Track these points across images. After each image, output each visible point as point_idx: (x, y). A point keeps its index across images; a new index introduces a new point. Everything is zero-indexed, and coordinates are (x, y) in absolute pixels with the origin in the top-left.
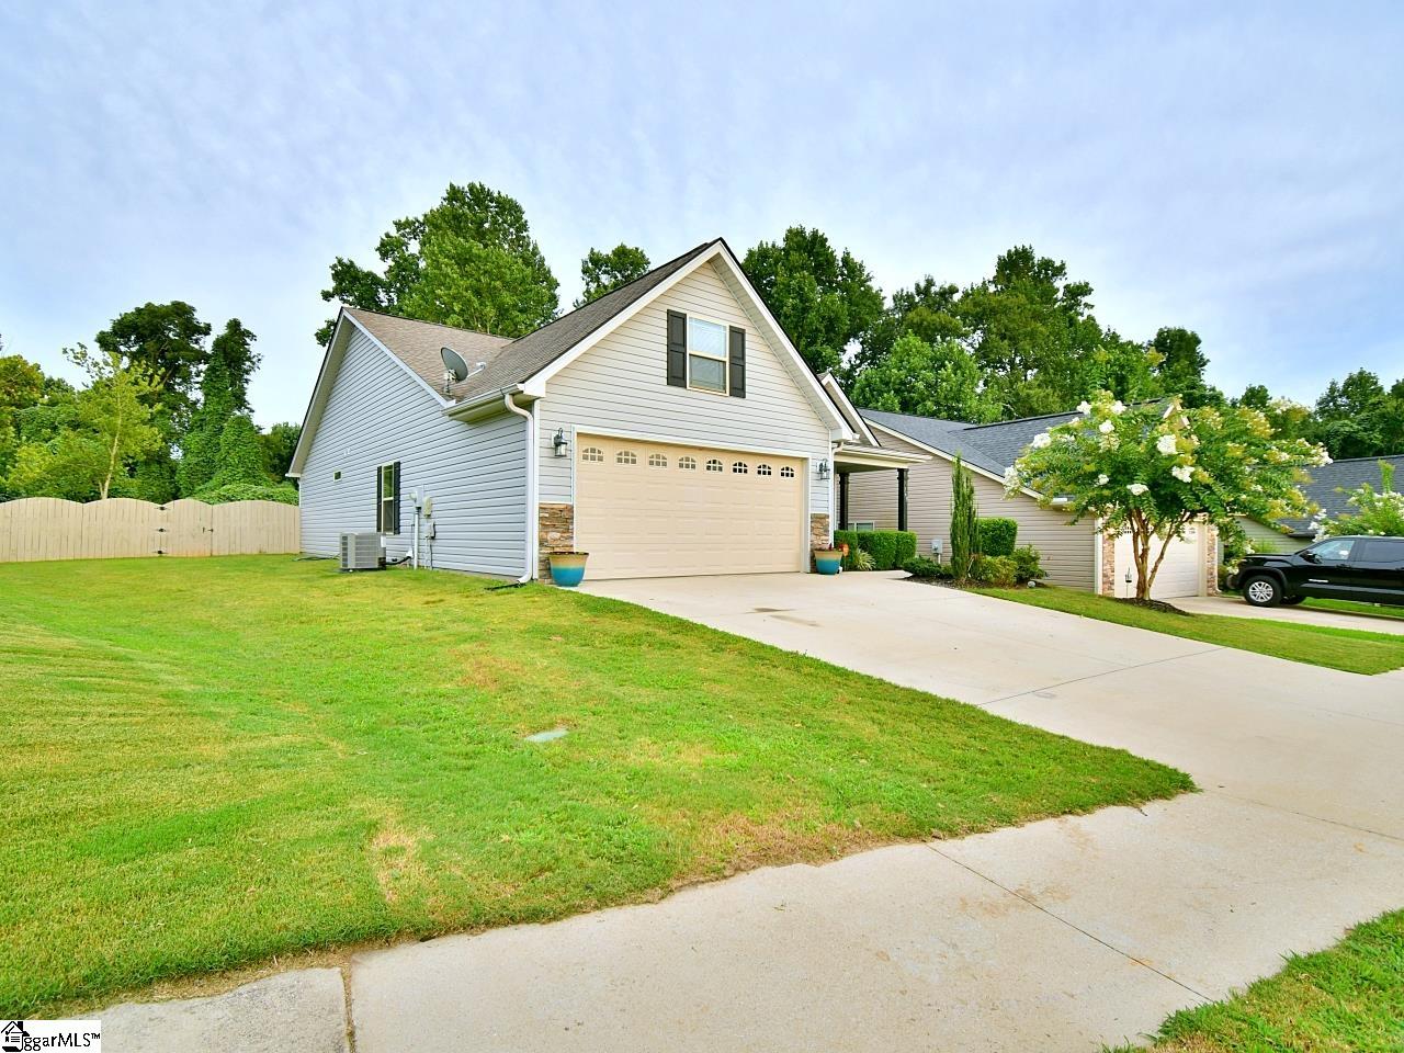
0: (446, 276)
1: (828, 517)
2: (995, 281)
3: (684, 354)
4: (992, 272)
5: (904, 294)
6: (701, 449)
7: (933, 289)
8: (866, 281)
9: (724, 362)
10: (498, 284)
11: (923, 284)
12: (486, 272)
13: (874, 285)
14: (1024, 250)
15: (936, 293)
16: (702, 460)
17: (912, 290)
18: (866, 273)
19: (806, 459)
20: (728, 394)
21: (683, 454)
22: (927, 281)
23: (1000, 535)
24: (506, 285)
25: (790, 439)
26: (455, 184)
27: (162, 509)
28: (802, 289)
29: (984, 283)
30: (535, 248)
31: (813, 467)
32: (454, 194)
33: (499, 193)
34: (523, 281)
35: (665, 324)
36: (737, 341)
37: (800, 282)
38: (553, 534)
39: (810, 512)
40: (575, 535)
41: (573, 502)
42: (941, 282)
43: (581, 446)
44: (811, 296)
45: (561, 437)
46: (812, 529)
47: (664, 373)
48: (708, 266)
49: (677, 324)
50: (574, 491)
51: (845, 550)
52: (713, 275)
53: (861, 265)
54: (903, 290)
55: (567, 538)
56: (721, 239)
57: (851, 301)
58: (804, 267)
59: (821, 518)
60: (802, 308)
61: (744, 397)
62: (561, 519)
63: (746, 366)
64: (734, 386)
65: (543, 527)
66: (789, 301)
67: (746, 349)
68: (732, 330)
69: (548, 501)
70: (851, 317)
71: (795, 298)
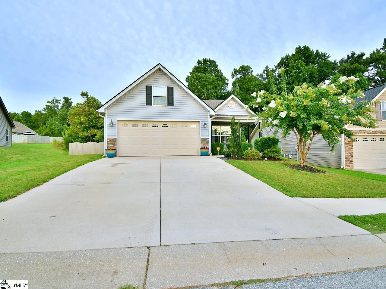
0: (194, 84)
1: (208, 139)
2: (383, 48)
3: (151, 96)
5: (344, 59)
6: (160, 121)
7: (356, 56)
8: (327, 58)
9: (166, 97)
10: (207, 83)
11: (350, 55)
12: (204, 80)
15: (356, 57)
16: (160, 125)
17: (346, 58)
18: (327, 56)
20: (167, 105)
21: (154, 124)
22: (352, 53)
23: (265, 142)
24: (209, 83)
25: (192, 116)
26: (199, 60)
30: (221, 71)
31: (202, 124)
32: (199, 62)
33: (210, 59)
34: (214, 81)
35: (145, 89)
36: (170, 90)
37: (297, 64)
38: (111, 145)
39: (201, 137)
40: (117, 145)
41: (116, 137)
42: (357, 53)
43: (121, 123)
44: (301, 68)
45: (111, 121)
46: (201, 143)
47: (145, 102)
48: (160, 72)
49: (149, 89)
50: (117, 134)
51: (218, 149)
52: (162, 74)
53: (324, 53)
54: (343, 59)
55: (115, 146)
56: (159, 64)
57: (320, 66)
58: (300, 59)
59: (205, 139)
60: (298, 72)
61: (173, 106)
62: (113, 141)
63: (174, 97)
64: (169, 103)
65: (108, 143)
66: (294, 71)
67: (174, 93)
68: (169, 88)
69: (109, 137)
70: (320, 72)
71: (296, 69)
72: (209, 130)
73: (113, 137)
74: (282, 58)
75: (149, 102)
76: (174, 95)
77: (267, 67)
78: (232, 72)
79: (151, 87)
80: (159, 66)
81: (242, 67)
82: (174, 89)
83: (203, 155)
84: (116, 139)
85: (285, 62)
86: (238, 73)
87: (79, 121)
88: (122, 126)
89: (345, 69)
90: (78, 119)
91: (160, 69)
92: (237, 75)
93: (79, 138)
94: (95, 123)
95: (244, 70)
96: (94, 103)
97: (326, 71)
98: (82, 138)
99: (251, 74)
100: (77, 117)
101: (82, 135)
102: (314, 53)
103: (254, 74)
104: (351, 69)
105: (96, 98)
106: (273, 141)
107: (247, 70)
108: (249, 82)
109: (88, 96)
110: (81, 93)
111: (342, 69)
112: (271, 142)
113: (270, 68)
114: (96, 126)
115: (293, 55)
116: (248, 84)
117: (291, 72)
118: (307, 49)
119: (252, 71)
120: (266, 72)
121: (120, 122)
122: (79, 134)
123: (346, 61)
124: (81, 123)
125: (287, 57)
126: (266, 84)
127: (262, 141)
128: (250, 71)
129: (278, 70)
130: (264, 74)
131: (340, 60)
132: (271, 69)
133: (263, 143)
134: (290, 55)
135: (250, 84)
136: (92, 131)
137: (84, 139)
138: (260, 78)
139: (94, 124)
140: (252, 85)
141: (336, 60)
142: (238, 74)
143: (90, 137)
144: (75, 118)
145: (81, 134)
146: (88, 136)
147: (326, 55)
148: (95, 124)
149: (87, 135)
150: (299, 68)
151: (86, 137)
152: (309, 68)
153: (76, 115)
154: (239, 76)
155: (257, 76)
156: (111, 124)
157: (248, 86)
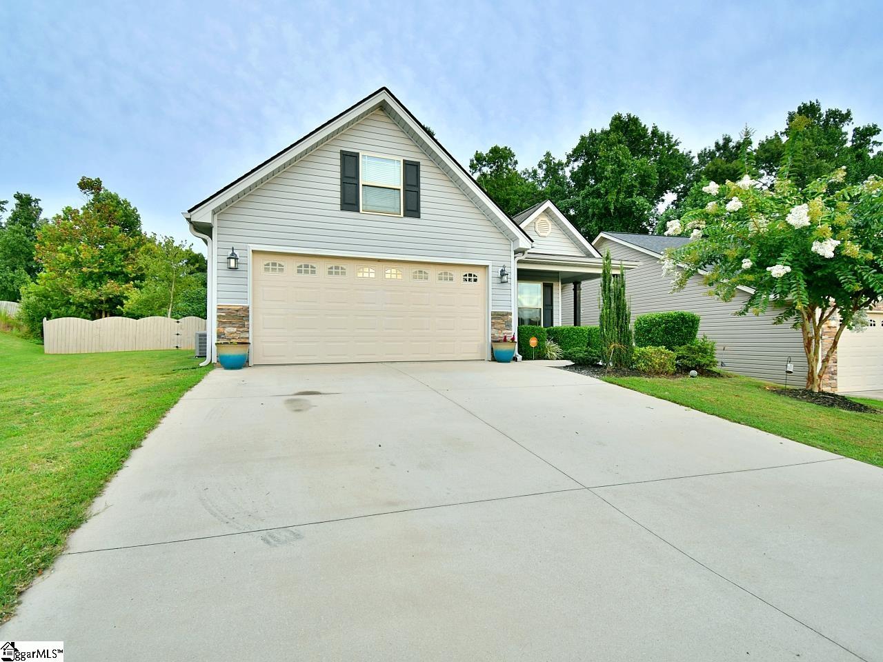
1: (511, 314)
2: (786, 133)
3: (357, 185)
4: (783, 126)
5: (707, 150)
6: (379, 260)
7: (731, 144)
8: (674, 145)
9: (399, 190)
11: (721, 142)
13: (682, 149)
14: (812, 105)
15: (733, 148)
17: (713, 148)
18: (673, 140)
19: (488, 266)
20: (402, 215)
22: (725, 139)
23: (674, 327)
25: (468, 250)
27: (178, 322)
28: (618, 158)
29: (776, 135)
31: (494, 272)
35: (338, 162)
36: (411, 170)
37: (616, 153)
38: (229, 330)
39: (491, 310)
40: (250, 330)
41: (249, 304)
42: (736, 138)
43: (263, 261)
44: (625, 161)
45: (233, 254)
46: (493, 324)
47: (338, 201)
48: (381, 113)
49: (350, 162)
50: (250, 295)
51: (533, 342)
52: (387, 120)
53: (668, 135)
54: (705, 149)
55: (242, 332)
56: (384, 88)
57: (660, 162)
58: (620, 142)
59: (503, 315)
60: (619, 171)
61: (419, 217)
62: (237, 317)
63: (422, 192)
64: (409, 208)
65: (220, 323)
66: (609, 168)
67: (422, 180)
68: (406, 163)
69: (225, 303)
70: (660, 173)
71: (614, 165)
72: (512, 291)
73: (236, 304)
74: (582, 137)
75: (350, 202)
76: (422, 186)
77: (548, 154)
78: (472, 161)
79: (356, 156)
80: (383, 96)
81: (495, 150)
82: (422, 168)
83: (496, 358)
84: (246, 309)
85: (588, 147)
86: (484, 163)
87: (72, 259)
88: (267, 270)
89: (717, 171)
90: (67, 252)
91: (383, 106)
92: (483, 168)
93: (71, 304)
94: (119, 266)
95: (500, 156)
96: (115, 211)
97: (674, 172)
98: (81, 306)
99: (514, 169)
100: (67, 246)
101: (81, 297)
102: (649, 131)
103: (520, 169)
104: (728, 171)
105: (122, 197)
106: (691, 323)
107: (505, 159)
108: (509, 185)
109: (100, 189)
110: (79, 181)
111: (711, 169)
112: (686, 327)
113: (554, 159)
114: (123, 273)
115: (604, 132)
116: (506, 189)
117: (604, 169)
118: (635, 121)
119: (516, 163)
120: (545, 166)
121: (259, 257)
122: (68, 293)
123: (712, 155)
124: (77, 264)
125: (593, 136)
126: (547, 193)
127: (666, 323)
128: (511, 160)
129: (572, 163)
130: (539, 171)
131: (700, 152)
132: (556, 162)
133: (666, 328)
134: (599, 131)
135: (512, 189)
136: (111, 287)
137: (86, 308)
138: (530, 180)
139: (116, 267)
140: (516, 193)
141: (690, 152)
142: (485, 166)
143: (102, 302)
144: (59, 248)
145: (78, 294)
146: (96, 300)
147: (671, 138)
148: (120, 268)
149: (94, 296)
150: (620, 161)
151: (92, 302)
152: (641, 163)
153: (60, 240)
154: (486, 170)
155: (525, 174)
156: (232, 261)
157: (508, 195)
